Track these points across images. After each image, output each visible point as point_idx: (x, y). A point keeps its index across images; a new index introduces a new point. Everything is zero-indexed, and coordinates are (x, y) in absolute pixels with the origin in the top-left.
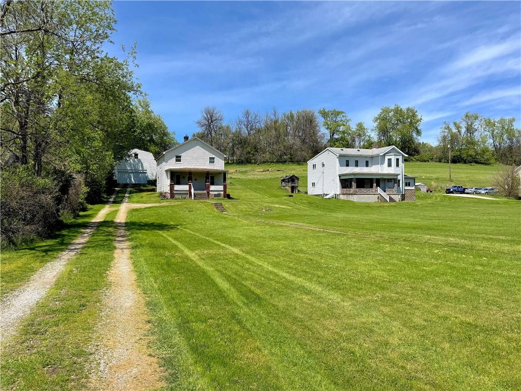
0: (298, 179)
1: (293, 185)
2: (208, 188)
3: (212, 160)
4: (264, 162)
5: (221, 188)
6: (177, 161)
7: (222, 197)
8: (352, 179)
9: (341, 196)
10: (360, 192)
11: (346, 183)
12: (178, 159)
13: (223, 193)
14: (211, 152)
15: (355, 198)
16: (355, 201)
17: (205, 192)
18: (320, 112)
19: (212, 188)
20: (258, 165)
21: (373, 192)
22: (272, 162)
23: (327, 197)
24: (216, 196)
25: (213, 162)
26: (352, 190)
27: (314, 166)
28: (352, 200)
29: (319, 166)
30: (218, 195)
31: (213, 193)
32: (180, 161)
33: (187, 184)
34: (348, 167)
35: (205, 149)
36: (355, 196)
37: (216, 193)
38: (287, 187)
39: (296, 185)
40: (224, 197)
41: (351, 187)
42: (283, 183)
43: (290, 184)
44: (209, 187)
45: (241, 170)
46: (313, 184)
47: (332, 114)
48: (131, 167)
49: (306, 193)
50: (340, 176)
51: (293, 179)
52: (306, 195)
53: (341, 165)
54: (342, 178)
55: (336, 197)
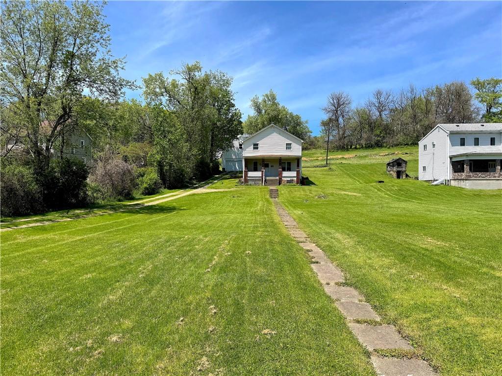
0: (406, 162)
1: (399, 169)
3: (288, 146)
5: (294, 174)
6: (254, 148)
7: (295, 183)
8: (464, 161)
9: (452, 182)
10: (476, 177)
11: (458, 165)
12: (256, 147)
13: (296, 179)
14: (288, 138)
15: (467, 185)
16: (467, 188)
17: (278, 178)
18: (473, 83)
19: (285, 174)
21: (495, 177)
23: (435, 183)
24: (288, 182)
25: (290, 148)
26: (464, 175)
27: (425, 147)
28: (464, 187)
29: (429, 147)
30: (291, 182)
31: (285, 179)
32: (257, 148)
33: (260, 171)
34: (463, 147)
35: (281, 136)
36: (467, 181)
37: (289, 179)
38: (391, 172)
39: (404, 169)
41: (462, 170)
42: (388, 167)
43: (395, 169)
44: (281, 174)
45: (361, 155)
46: (424, 168)
47: (488, 84)
48: (236, 157)
49: (417, 178)
50: (451, 158)
51: (399, 163)
52: (416, 181)
53: (453, 144)
54: (454, 160)
55: (446, 183)
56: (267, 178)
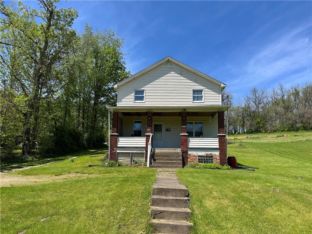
2: (184, 144)
3: (197, 95)
4: (275, 131)
5: (214, 143)
6: (137, 98)
7: (216, 163)
12: (139, 96)
13: (217, 153)
14: (196, 82)
17: (179, 150)
19: (194, 142)
20: (269, 133)
22: (283, 131)
24: (202, 159)
25: (200, 98)
30: (208, 159)
31: (195, 153)
32: (142, 98)
33: (143, 136)
35: (184, 77)
37: (203, 153)
40: (222, 163)
44: (187, 142)
56: (157, 151)
